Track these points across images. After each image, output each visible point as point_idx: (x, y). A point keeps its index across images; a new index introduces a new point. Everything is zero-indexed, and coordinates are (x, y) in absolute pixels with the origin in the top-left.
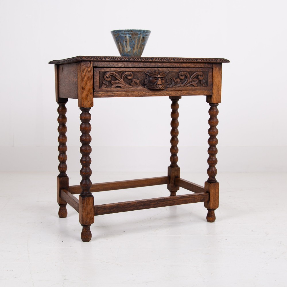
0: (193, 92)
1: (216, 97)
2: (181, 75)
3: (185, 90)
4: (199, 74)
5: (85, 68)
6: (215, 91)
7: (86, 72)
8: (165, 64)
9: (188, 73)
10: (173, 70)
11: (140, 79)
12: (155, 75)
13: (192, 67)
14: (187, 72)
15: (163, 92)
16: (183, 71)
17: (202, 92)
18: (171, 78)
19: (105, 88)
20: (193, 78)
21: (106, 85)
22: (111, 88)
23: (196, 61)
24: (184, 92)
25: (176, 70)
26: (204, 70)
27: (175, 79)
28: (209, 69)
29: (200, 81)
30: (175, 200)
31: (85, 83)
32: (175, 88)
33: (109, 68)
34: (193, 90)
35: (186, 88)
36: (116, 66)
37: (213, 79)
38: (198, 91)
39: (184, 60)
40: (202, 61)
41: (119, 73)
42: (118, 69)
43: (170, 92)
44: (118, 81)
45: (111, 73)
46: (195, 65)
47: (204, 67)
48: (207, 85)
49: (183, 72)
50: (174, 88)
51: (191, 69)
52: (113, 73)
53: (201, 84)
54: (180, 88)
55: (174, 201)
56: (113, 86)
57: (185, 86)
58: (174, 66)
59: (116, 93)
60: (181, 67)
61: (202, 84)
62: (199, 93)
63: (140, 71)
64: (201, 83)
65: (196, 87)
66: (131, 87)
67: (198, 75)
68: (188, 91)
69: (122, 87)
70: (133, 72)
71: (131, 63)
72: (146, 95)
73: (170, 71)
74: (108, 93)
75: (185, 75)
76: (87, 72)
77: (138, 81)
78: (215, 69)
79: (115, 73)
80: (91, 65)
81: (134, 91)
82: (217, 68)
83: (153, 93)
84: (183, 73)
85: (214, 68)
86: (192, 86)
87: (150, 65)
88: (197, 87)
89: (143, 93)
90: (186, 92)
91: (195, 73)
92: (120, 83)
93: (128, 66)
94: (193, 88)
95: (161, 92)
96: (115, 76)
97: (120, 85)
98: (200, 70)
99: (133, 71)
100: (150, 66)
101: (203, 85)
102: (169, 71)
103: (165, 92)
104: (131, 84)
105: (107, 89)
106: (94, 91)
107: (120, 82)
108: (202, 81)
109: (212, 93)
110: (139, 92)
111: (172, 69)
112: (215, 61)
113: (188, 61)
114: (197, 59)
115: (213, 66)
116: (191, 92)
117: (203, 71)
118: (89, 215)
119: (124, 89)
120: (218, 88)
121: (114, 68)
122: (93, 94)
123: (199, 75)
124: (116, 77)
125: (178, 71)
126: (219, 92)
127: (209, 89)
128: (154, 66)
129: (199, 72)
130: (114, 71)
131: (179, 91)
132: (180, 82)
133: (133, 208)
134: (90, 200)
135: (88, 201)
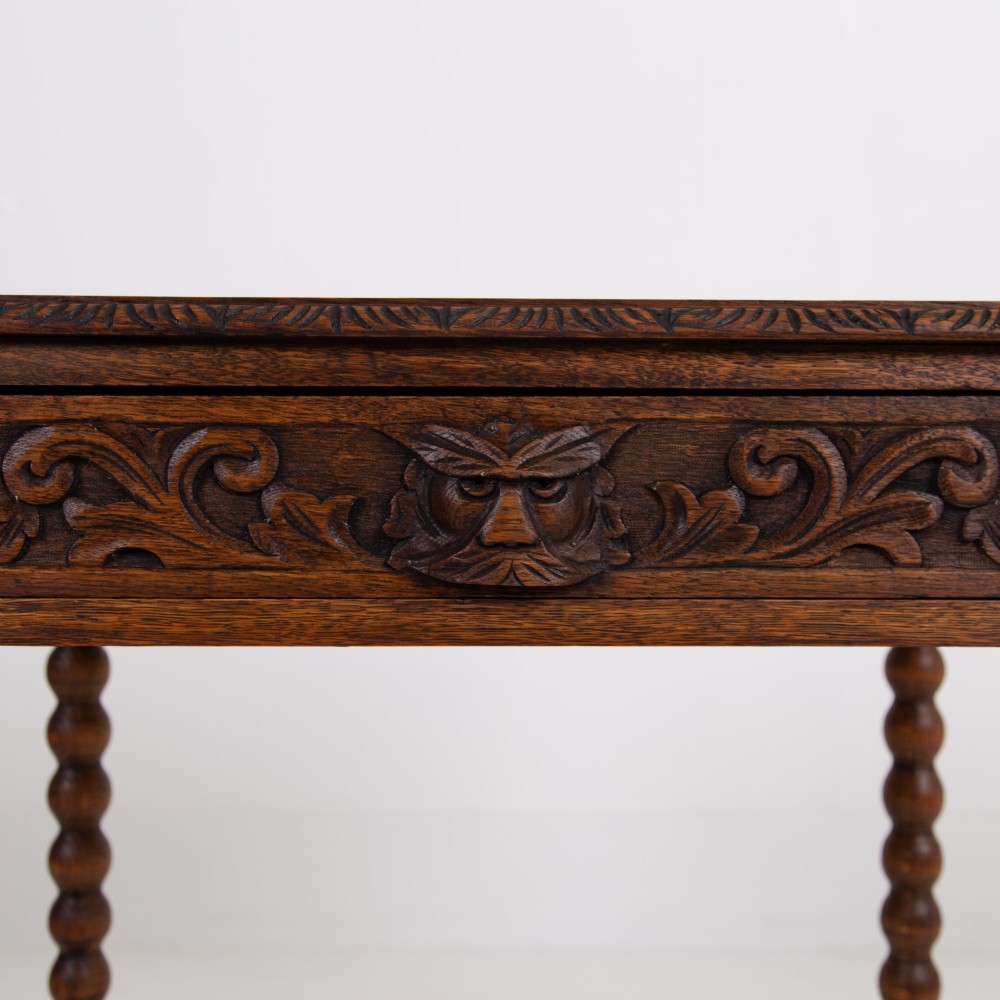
0: (880, 618)
2: (755, 458)
3: (796, 597)
4: (947, 448)
8: (585, 363)
9: (834, 439)
10: (666, 414)
11: (349, 490)
12: (469, 461)
13: (874, 386)
14: (823, 427)
15: (572, 609)
16: (779, 425)
17: (971, 616)
18: (648, 488)
19: (14, 562)
20: (884, 482)
21: (19, 540)
22: (69, 565)
23: (897, 330)
24: (778, 617)
25: (702, 415)
27: (690, 497)
29: (955, 509)
32: (694, 574)
33: (50, 399)
34: (879, 599)
35: (802, 574)
36: (114, 382)
38: (934, 607)
39: (774, 316)
40: (969, 328)
41: (135, 437)
42: (131, 409)
43: (642, 613)
44: (126, 510)
45: (71, 436)
46: (904, 372)
49: (773, 433)
50: (683, 576)
51: (865, 403)
52: (87, 437)
53: (963, 541)
54: (744, 572)
56: (81, 556)
57: (791, 554)
58: (680, 379)
59: (111, 610)
60: (754, 386)
61: (978, 543)
62: (942, 621)
63: (338, 424)
64: (973, 528)
65: (908, 566)
66: (256, 557)
67: (937, 460)
68: (820, 608)
69: (166, 559)
70: (273, 433)
71: (252, 353)
72: (401, 627)
73: (638, 424)
74: (36, 608)
75: (799, 460)
77: (325, 510)
79: (108, 441)
81: (284, 592)
83: (466, 615)
84: (773, 442)
86: (867, 555)
87: (438, 368)
88: (921, 566)
89: (377, 612)
90: (801, 611)
91: (903, 436)
92: (148, 524)
93: (223, 381)
94: (884, 577)
95: (542, 611)
96: (107, 466)
97: (147, 543)
98: (957, 416)
99: (275, 420)
100: (442, 381)
101: (991, 549)
102: (629, 420)
103: (586, 607)
104: (257, 530)
105: (26, 570)
107: (147, 516)
108: (973, 515)
110: (327, 608)
111: (658, 401)
113: (815, 329)
114: (907, 312)
116: (857, 616)
117: (989, 423)
119: (189, 578)
121: (97, 398)
123: (948, 458)
124: (119, 476)
125: (722, 421)
128: (481, 375)
129: (941, 432)
130: (99, 423)
131: (736, 604)
132: (747, 517)
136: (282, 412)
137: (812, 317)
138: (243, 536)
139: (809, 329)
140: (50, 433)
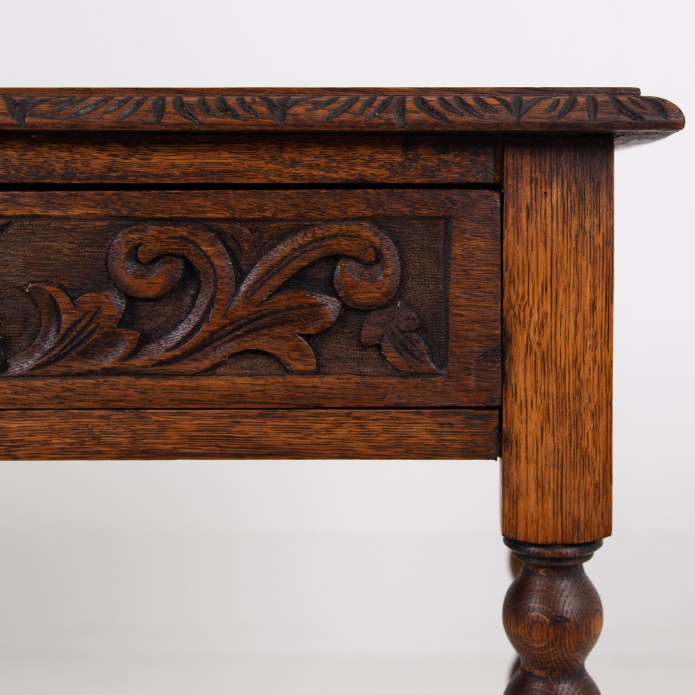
0: (273, 430)
1: (550, 476)
2: (133, 254)
3: (181, 406)
4: (344, 245)
6: (535, 417)
9: (221, 236)
10: (37, 211)
13: (260, 180)
14: (207, 224)
16: (162, 221)
17: (372, 427)
18: (22, 289)
20: (276, 281)
23: (268, 120)
24: (163, 427)
25: (77, 212)
26: (397, 206)
27: (63, 301)
28: (455, 195)
29: (354, 311)
32: (68, 383)
34: (271, 408)
35: (187, 382)
37: (511, 294)
38: (331, 417)
39: (139, 105)
43: (15, 425)
46: (294, 164)
47: (396, 180)
48: (442, 362)
49: (152, 230)
50: (56, 385)
51: (253, 198)
53: (364, 347)
54: (123, 380)
57: (174, 360)
58: (51, 174)
60: (131, 180)
61: (378, 348)
62: (341, 432)
65: (302, 373)
67: (334, 258)
68: (209, 419)
73: (9, 221)
75: (182, 259)
78: (526, 191)
82: (556, 193)
84: (152, 238)
85: (509, 191)
86: (260, 362)
88: (317, 373)
90: (188, 423)
91: (294, 231)
94: (274, 385)
98: (353, 211)
101: (392, 356)
108: (374, 317)
109: (501, 437)
111: (28, 197)
115: (501, 171)
116: (248, 427)
117: (389, 218)
120: (570, 388)
123: (344, 256)
125: (99, 218)
126: (577, 424)
127: (464, 400)
129: (335, 228)
131: (116, 415)
132: (127, 322)
139: (172, 119)
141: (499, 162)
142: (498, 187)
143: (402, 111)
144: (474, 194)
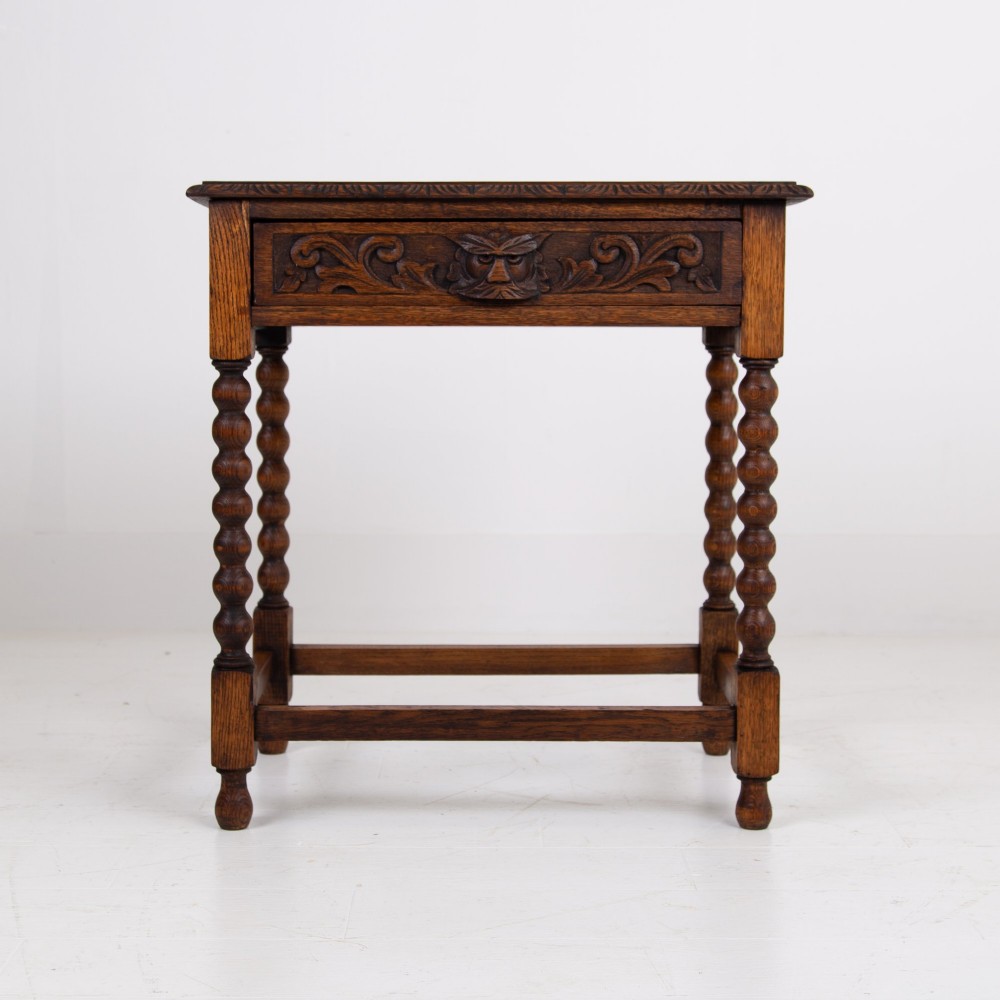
0: (654, 314)
1: (760, 333)
2: (601, 247)
3: (618, 304)
4: (682, 242)
5: (221, 223)
6: (754, 309)
7: (224, 237)
8: (530, 208)
9: (634, 239)
10: (564, 229)
11: (432, 261)
12: (483, 248)
13: (650, 217)
14: (630, 234)
15: (525, 310)
16: (611, 233)
17: (692, 313)
18: (557, 260)
19: (296, 292)
20: (655, 257)
21: (298, 282)
22: (318, 292)
23: (657, 194)
24: (611, 313)
25: (579, 229)
26: (703, 227)
27: (574, 264)
28: (725, 223)
29: (685, 268)
30: (579, 720)
31: (220, 274)
32: (576, 296)
33: (310, 224)
34: (653, 305)
35: (621, 295)
36: (336, 217)
37: (746, 261)
38: (676, 309)
39: (607, 188)
40: (686, 193)
41: (346, 240)
42: (344, 228)
43: (554, 312)
44: (341, 270)
45: (319, 240)
46: (663, 211)
47: (702, 217)
48: (719, 287)
49: (608, 236)
50: (571, 297)
51: (647, 224)
52: (326, 240)
53: (689, 282)
54: (597, 295)
55: (579, 723)
56: (323, 289)
57: (616, 287)
58: (570, 214)
59: (335, 311)
60: (600, 217)
61: (694, 282)
62: (680, 315)
63: (428, 234)
64: (692, 276)
65: (665, 292)
66: (395, 289)
67: (677, 248)
68: (628, 309)
69: (357, 290)
70: (402, 238)
71: (393, 204)
72: (454, 318)
73: (553, 233)
74: (305, 310)
75: (620, 248)
76: (230, 237)
77: (423, 269)
78: (752, 221)
79: (334, 241)
80: (244, 211)
81: (406, 304)
82: (764, 222)
83: (480, 313)
84: (609, 240)
85: (745, 221)
86: (649, 288)
87: (469, 210)
88: (671, 292)
89: (444, 312)
90: (620, 311)
91: (662, 238)
92: (350, 276)
93: (381, 216)
94: (655, 297)
95: (513, 311)
96: (334, 252)
97: (350, 284)
98: (685, 229)
99: (403, 232)
100: (471, 216)
101: (700, 285)
102: (548, 231)
103: (531, 310)
104: (396, 278)
105: (301, 295)
106: (252, 303)
107: (350, 272)
108: (693, 271)
109: (741, 317)
110: (423, 310)
111: (561, 223)
112: (747, 193)
113: (624, 194)
114: (661, 186)
115: (742, 214)
116: (645, 313)
117: (699, 232)
118: (233, 737)
119: (367, 298)
120: (768, 298)
121: (330, 224)
122: (248, 312)
123: (682, 247)
124: (338, 256)
125: (587, 232)
126: (771, 311)
127: (728, 303)
128: (487, 213)
129: (678, 236)
130: (330, 234)
131: (594, 308)
132: (598, 272)
133: (403, 731)
134: (239, 685)
135: (229, 684)
136: (407, 229)
137: (623, 188)
138: (389, 280)
139: (621, 193)
140: (312, 239)
141: (742, 210)
142: (741, 220)
143: (707, 190)
144: (732, 223)
